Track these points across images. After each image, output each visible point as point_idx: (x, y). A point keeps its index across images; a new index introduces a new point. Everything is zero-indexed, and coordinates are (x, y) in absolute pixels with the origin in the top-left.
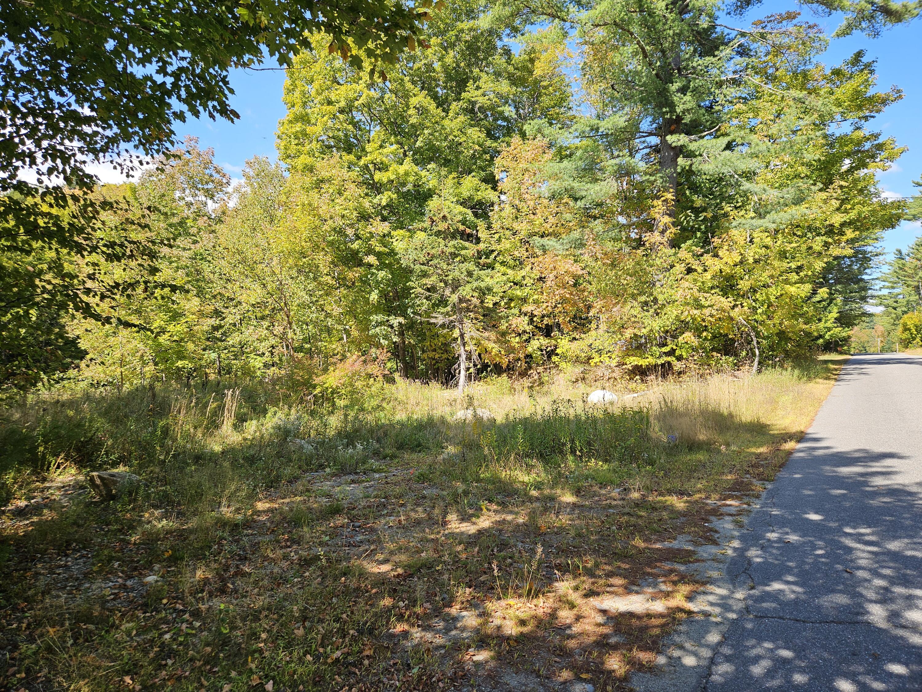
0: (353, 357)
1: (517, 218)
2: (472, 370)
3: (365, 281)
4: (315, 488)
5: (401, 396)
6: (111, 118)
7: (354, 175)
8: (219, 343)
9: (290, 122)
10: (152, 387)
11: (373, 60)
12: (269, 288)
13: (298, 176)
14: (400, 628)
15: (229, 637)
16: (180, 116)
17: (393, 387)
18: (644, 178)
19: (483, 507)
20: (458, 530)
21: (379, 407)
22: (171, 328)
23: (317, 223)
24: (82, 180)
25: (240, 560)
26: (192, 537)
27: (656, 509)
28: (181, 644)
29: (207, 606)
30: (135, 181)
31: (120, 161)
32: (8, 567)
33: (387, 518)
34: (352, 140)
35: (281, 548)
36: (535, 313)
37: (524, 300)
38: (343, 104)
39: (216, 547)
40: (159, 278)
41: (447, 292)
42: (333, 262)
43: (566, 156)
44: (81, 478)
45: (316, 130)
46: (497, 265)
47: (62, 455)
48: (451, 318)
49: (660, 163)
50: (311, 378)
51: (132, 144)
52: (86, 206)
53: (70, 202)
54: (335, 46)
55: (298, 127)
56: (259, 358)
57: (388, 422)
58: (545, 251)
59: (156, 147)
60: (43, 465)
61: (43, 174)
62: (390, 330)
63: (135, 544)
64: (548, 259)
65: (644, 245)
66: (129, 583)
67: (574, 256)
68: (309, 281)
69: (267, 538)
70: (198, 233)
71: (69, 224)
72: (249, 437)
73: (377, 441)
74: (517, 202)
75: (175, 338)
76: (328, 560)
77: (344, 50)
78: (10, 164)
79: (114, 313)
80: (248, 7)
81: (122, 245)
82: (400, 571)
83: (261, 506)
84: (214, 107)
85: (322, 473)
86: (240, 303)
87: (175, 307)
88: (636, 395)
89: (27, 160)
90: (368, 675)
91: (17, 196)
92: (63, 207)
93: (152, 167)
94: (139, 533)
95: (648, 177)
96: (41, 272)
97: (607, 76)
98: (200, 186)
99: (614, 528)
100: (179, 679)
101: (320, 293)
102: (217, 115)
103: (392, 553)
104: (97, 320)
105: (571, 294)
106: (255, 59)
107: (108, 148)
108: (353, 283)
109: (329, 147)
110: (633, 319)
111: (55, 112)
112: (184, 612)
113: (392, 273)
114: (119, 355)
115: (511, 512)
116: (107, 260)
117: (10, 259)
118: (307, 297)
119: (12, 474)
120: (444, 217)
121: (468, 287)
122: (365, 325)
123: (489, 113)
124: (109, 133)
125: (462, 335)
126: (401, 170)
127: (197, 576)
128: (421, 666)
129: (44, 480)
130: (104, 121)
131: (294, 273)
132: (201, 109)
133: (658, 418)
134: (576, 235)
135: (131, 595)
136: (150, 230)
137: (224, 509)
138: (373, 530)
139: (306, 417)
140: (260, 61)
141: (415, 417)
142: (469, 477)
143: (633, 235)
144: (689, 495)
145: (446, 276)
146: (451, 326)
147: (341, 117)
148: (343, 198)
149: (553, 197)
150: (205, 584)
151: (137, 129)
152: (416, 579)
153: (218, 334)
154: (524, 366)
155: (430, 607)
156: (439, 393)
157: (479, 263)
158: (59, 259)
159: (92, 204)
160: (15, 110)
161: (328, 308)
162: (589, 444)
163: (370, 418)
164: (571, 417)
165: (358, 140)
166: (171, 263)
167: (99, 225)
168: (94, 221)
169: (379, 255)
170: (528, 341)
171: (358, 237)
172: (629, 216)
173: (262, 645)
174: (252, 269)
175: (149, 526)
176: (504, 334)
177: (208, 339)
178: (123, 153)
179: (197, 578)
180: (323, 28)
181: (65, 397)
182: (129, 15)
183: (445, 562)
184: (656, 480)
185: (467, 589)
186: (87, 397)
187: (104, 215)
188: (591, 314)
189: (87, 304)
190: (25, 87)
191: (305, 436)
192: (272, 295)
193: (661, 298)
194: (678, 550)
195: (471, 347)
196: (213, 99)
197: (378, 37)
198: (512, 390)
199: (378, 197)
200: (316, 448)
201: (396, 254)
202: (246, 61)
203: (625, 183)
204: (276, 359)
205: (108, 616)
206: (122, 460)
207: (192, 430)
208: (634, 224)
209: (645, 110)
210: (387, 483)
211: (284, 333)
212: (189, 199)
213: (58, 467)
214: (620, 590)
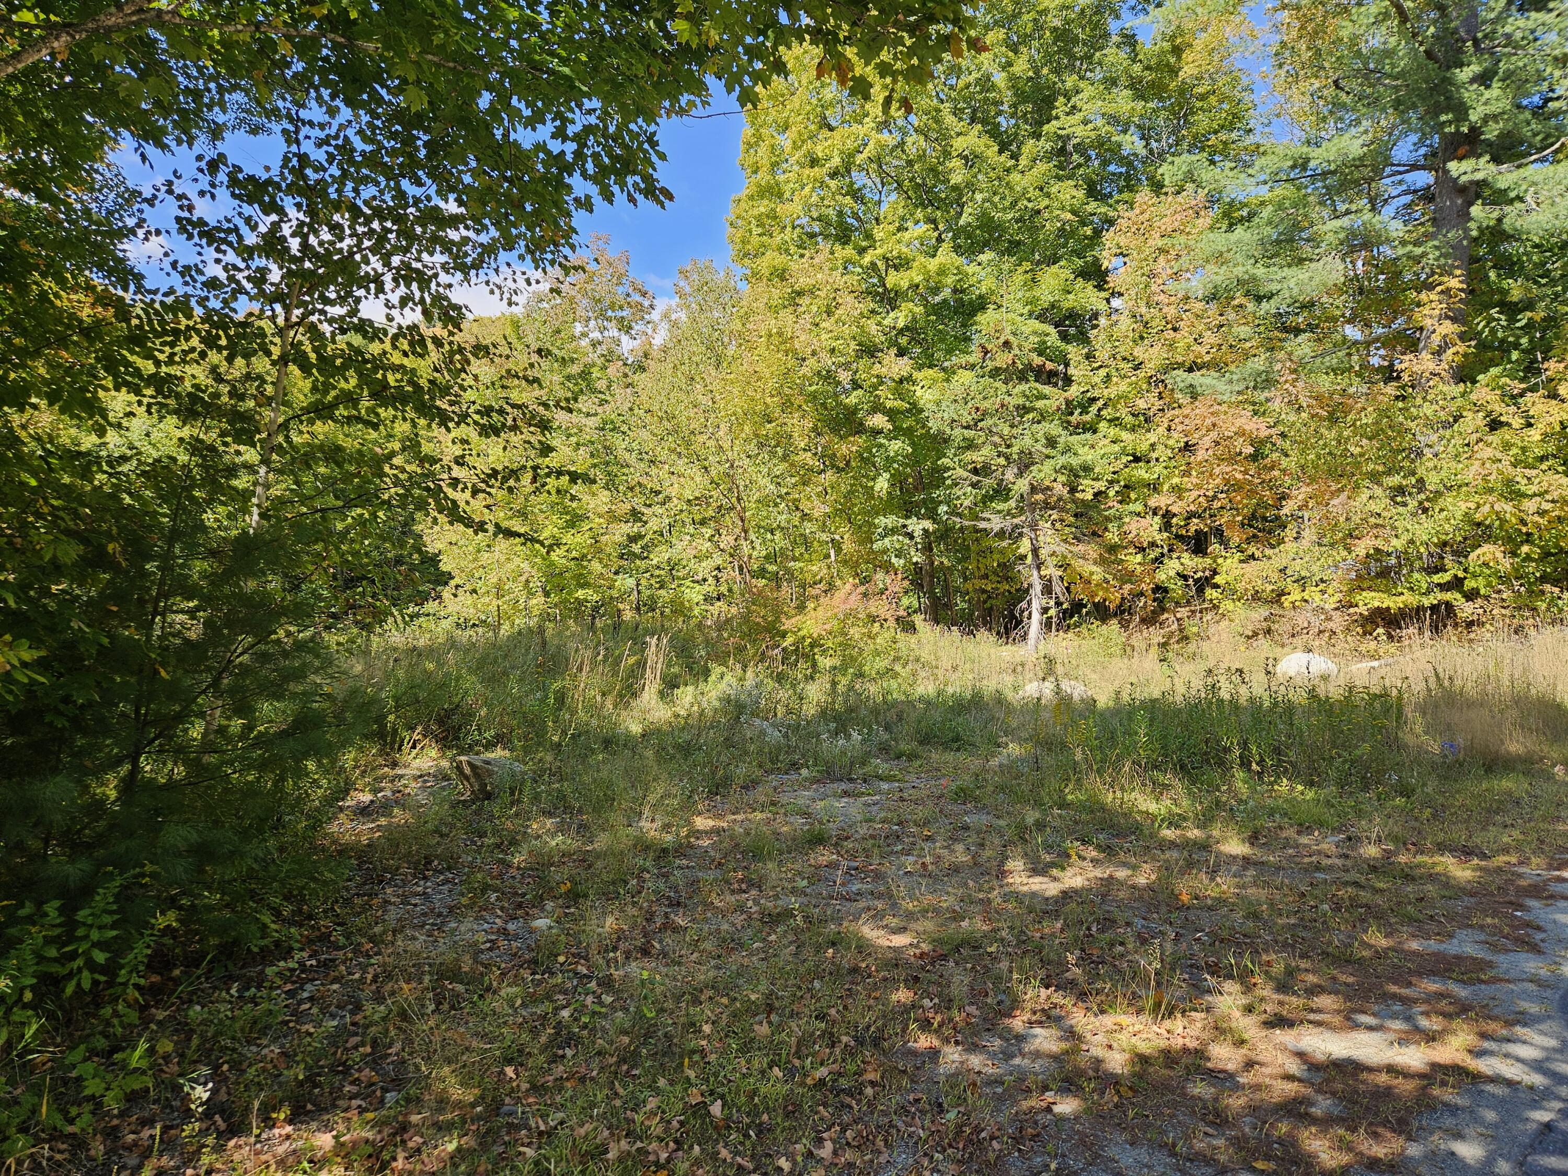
0: (847, 585)
1: (1142, 338)
2: (1052, 612)
3: (868, 459)
4: (784, 799)
5: (925, 655)
6: (486, 215)
7: (852, 280)
8: (638, 562)
9: (751, 198)
10: (541, 630)
11: (888, 80)
12: (713, 473)
13: (761, 287)
14: (924, 1042)
15: (656, 1025)
16: (586, 204)
17: (913, 639)
18: (1401, 251)
19: (1072, 852)
20: (1025, 888)
21: (889, 672)
22: (567, 538)
23: (791, 363)
24: (446, 314)
25: (670, 905)
26: (599, 864)
27: (1413, 879)
28: (585, 1026)
29: (622, 973)
30: (517, 310)
31: (498, 280)
32: (347, 889)
33: (903, 858)
34: (850, 221)
35: (733, 892)
36: (1175, 509)
37: (1154, 487)
38: (836, 161)
39: (635, 882)
40: (553, 461)
41: (1010, 475)
42: (815, 429)
43: (1241, 220)
44: (445, 764)
45: (793, 209)
46: (1103, 425)
47: (419, 729)
48: (1016, 521)
49: (1434, 220)
50: (777, 619)
51: (515, 253)
52: (452, 353)
53: (430, 346)
54: (827, 65)
55: (763, 207)
56: (698, 587)
57: (903, 698)
58: (1194, 397)
59: (549, 256)
60: (393, 742)
61: (394, 307)
62: (907, 541)
63: (519, 868)
64: (1201, 408)
65: (1399, 378)
66: (511, 927)
67: (1254, 404)
68: (775, 461)
69: (711, 875)
70: (609, 387)
71: (430, 381)
72: (683, 713)
73: (886, 729)
74: (1143, 310)
75: (574, 554)
76: (806, 918)
77: (842, 69)
78: (350, 294)
79: (487, 516)
80: (688, 17)
81: (501, 412)
82: (925, 947)
83: (702, 823)
84: (635, 184)
85: (795, 777)
86: (668, 499)
87: (574, 505)
88: (1376, 664)
89: (372, 286)
90: (872, 1113)
91: (357, 340)
92: (421, 356)
93: (545, 287)
94: (525, 852)
95: (1410, 247)
96: (393, 454)
97: (1326, 65)
98: (610, 313)
99: (1326, 907)
100: (582, 1080)
101: (793, 480)
102: (639, 197)
103: (910, 916)
104: (467, 526)
105: (1246, 472)
106: (698, 100)
107: (483, 261)
108: (848, 463)
109: (812, 236)
110: (1372, 520)
111: (409, 210)
112: (589, 978)
113: (913, 444)
114: (495, 580)
115: (1125, 864)
116: (480, 435)
117: (347, 436)
118: (772, 487)
119: (352, 755)
120: (1007, 344)
121: (1048, 466)
122: (865, 535)
123: (1093, 154)
124: (484, 238)
125: (1035, 551)
126: (933, 264)
127: (608, 924)
128: (962, 1109)
129: (394, 765)
130: (478, 221)
131: (752, 448)
132: (616, 189)
133: (1423, 709)
134: (1259, 363)
135: (514, 944)
136: (540, 385)
137: (645, 824)
138: (878, 876)
139: (770, 684)
140: (705, 103)
141: (950, 690)
142: (1046, 799)
143: (1375, 361)
144: (1484, 856)
145: (1008, 446)
146: (1015, 535)
147: (833, 184)
148: (833, 319)
149: (1212, 297)
150: (619, 939)
151: (523, 229)
152: (952, 964)
153: (636, 548)
154: (1152, 605)
155: (977, 1013)
156: (993, 651)
157: (1069, 422)
158: (416, 435)
159: (461, 350)
160: (355, 212)
161: (805, 506)
162: (1277, 751)
163: (873, 689)
164: (1243, 701)
165: (858, 219)
166: (569, 436)
167: (470, 381)
168: (463, 375)
169: (892, 414)
170: (1158, 560)
171: (856, 385)
172: (1368, 325)
173: (704, 1043)
174: (688, 444)
175: (538, 842)
176: (1113, 549)
177: (621, 557)
178: (503, 268)
179: (607, 929)
180: (807, 37)
181: (421, 643)
182: (511, 51)
183: (1002, 940)
184: (1417, 824)
185: (1043, 990)
186: (452, 643)
187: (478, 366)
188: (1285, 511)
189: (454, 502)
190: (367, 176)
191: (768, 714)
192: (718, 485)
193: (1433, 481)
194: (1457, 957)
195: (1051, 571)
196: (634, 173)
197: (900, 41)
198: (1128, 650)
199: (892, 315)
200: (786, 736)
201: (921, 411)
202: (683, 104)
203: (1360, 263)
204: (724, 589)
205: (481, 974)
206: (500, 740)
207: (599, 698)
208: (1377, 340)
209: (1403, 122)
210: (902, 799)
211: (736, 548)
212: (596, 335)
213: (414, 747)
214: (1337, 1020)
